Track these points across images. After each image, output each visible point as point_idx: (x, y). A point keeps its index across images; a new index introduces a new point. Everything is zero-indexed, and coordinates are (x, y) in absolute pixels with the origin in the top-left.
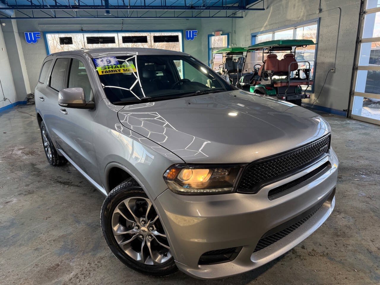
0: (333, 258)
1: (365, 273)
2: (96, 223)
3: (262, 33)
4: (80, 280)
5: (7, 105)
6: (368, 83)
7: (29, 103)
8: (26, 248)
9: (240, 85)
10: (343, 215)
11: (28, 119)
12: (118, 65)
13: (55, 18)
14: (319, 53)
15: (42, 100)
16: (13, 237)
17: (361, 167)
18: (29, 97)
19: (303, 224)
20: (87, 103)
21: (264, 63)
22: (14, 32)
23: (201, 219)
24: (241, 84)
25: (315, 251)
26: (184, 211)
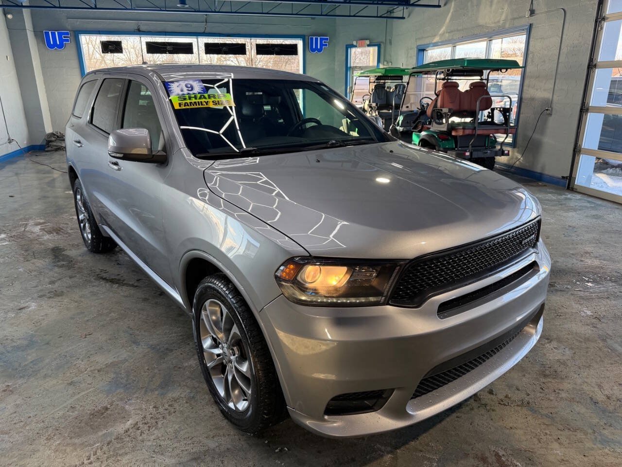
0: (537, 409)
1: (586, 434)
2: (165, 345)
3: (436, 45)
4: (142, 433)
5: (13, 151)
6: (604, 133)
7: (50, 149)
8: (55, 382)
9: (396, 129)
10: (554, 344)
11: (48, 175)
12: (205, 95)
13: (96, 8)
14: (526, 82)
15: (79, 145)
16: (35, 363)
17: (587, 270)
18: (49, 138)
19: (491, 359)
20: (153, 154)
21: (437, 95)
22: (26, 29)
23: (332, 345)
24: (398, 128)
25: (510, 398)
26: (305, 331)
